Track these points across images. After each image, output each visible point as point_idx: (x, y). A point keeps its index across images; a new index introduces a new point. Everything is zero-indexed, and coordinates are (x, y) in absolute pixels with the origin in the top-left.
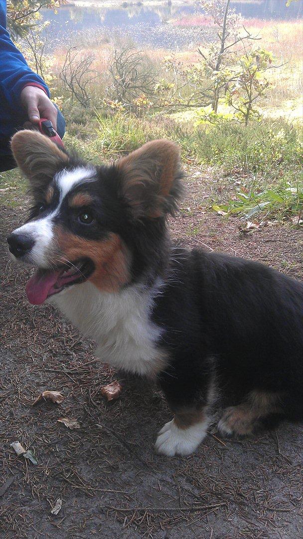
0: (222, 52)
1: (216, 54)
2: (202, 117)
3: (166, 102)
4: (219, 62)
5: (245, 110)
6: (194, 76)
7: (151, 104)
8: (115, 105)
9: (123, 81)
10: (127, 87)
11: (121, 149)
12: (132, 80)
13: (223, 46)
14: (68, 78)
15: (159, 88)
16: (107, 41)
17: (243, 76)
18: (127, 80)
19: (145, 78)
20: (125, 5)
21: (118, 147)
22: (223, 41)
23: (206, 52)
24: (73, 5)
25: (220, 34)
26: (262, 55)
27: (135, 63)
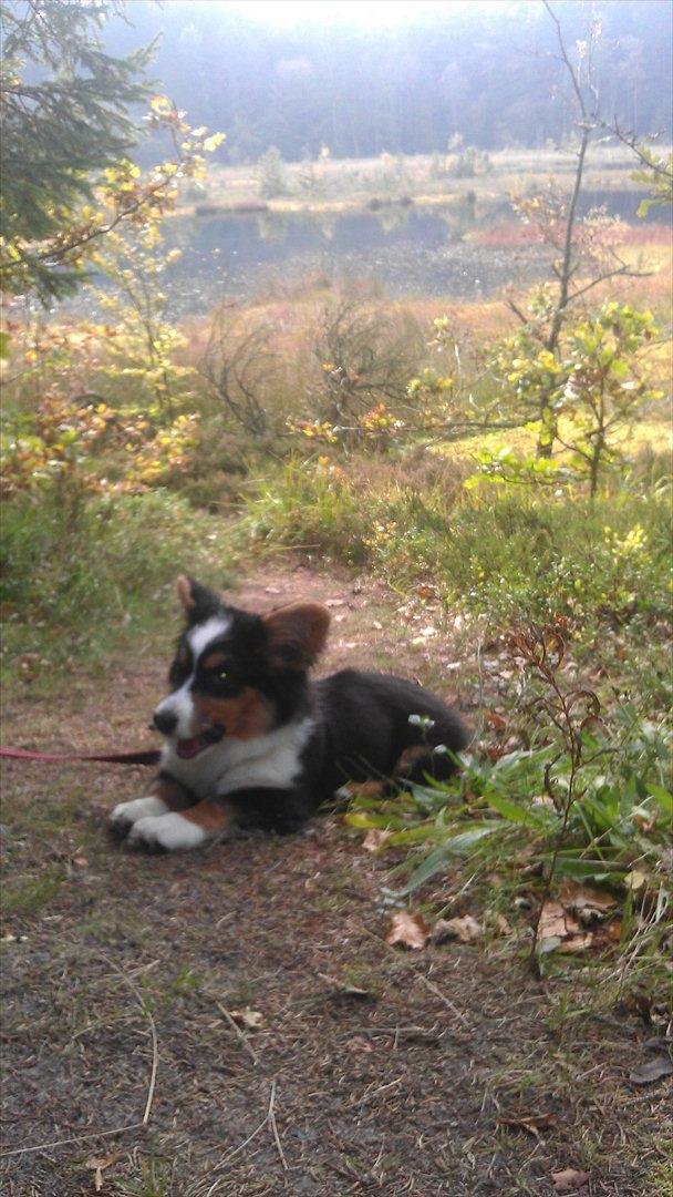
0: (564, 303)
1: (548, 312)
2: (485, 467)
3: (434, 420)
4: (557, 328)
5: (589, 450)
6: (500, 360)
7: (398, 424)
8: (314, 430)
9: (343, 374)
10: (351, 386)
11: (298, 542)
12: (361, 372)
13: (565, 292)
14: (217, 372)
15: (417, 388)
16: (326, 284)
17: (581, 373)
18: (351, 372)
19: (393, 366)
20: (375, 205)
21: (291, 537)
22: (565, 280)
23: (528, 306)
24: (264, 209)
25: (557, 266)
26: (628, 321)
27: (370, 334)
